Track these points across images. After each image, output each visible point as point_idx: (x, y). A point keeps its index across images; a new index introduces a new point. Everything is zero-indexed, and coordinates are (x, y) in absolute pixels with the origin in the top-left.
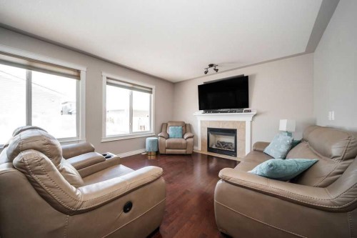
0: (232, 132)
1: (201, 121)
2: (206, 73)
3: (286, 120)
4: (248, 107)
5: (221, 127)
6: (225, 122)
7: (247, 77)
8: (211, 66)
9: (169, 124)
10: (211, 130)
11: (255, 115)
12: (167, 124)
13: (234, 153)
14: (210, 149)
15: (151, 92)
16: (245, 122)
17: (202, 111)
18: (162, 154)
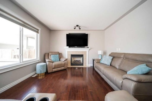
0: (81, 56)
1: (68, 52)
2: (75, 28)
3: (101, 51)
4: (87, 46)
5: (77, 54)
6: (79, 52)
7: (87, 34)
8: (77, 26)
9: (50, 54)
10: (73, 56)
11: (90, 49)
12: (49, 54)
13: (82, 64)
14: (72, 64)
15: (38, 32)
16: (86, 52)
17: (68, 47)
18: (50, 73)
